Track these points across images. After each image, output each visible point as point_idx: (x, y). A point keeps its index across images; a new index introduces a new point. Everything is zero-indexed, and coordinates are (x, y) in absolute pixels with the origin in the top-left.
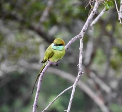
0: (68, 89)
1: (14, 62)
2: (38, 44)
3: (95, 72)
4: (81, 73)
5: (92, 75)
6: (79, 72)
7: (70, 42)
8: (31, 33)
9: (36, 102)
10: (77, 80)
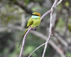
0: (42, 45)
1: (5, 25)
2: (21, 14)
3: (58, 33)
4: (51, 35)
5: (56, 34)
6: (50, 35)
7: (44, 15)
8: (16, 6)
9: (22, 53)
10: (48, 39)
